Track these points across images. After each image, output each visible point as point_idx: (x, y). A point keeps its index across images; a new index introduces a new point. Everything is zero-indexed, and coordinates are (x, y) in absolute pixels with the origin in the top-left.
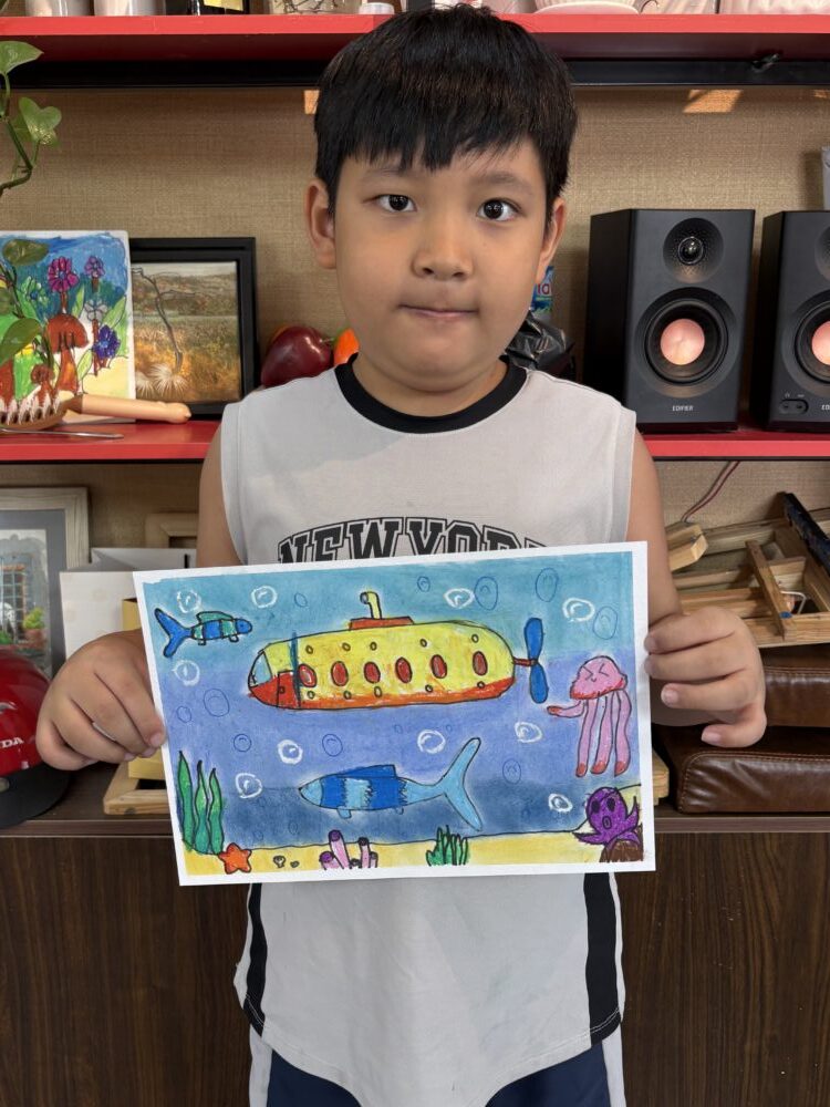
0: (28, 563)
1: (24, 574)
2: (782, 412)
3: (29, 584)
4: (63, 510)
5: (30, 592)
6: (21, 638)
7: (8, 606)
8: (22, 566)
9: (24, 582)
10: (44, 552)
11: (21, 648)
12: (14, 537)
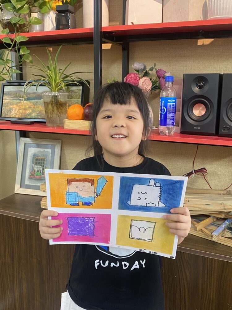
0: (47, 157)
1: (45, 159)
2: (222, 131)
3: (46, 162)
4: (55, 145)
5: (46, 163)
6: (43, 175)
7: (41, 167)
8: (45, 157)
9: (45, 161)
10: (50, 155)
11: (42, 177)
12: (44, 150)
